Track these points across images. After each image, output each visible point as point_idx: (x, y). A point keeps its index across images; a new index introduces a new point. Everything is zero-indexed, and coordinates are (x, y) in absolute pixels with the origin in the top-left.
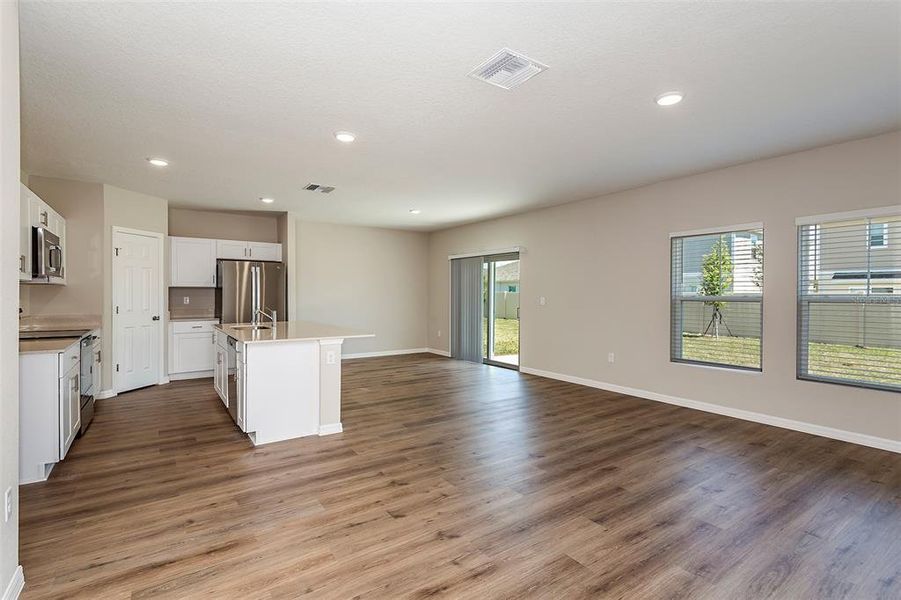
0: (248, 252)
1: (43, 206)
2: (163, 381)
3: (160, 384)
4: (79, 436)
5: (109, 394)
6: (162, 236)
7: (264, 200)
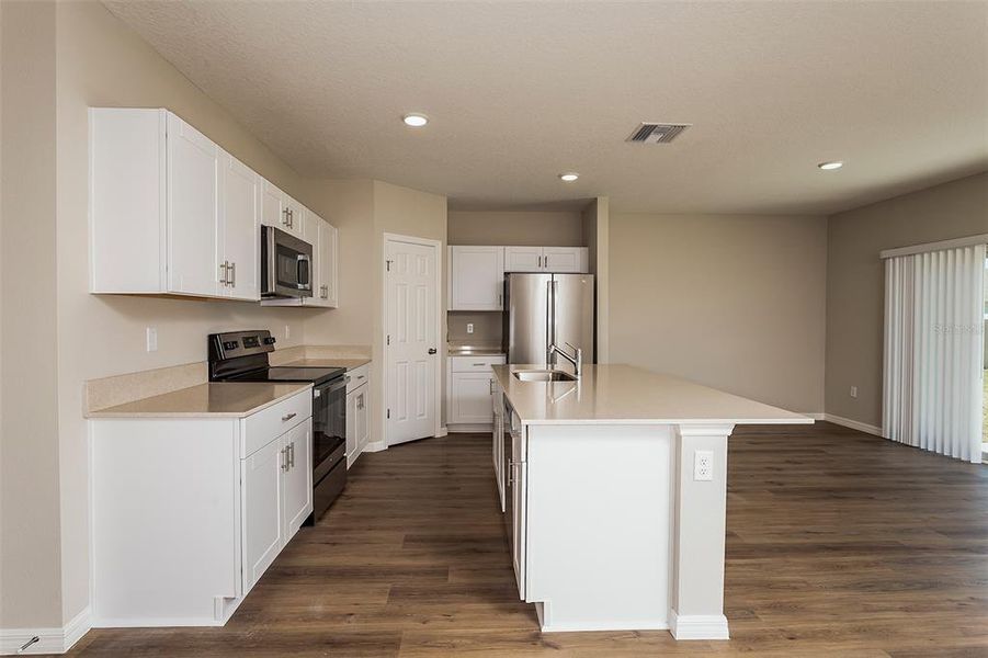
0: (543, 261)
1: (284, 200)
2: (440, 433)
3: (438, 436)
4: (309, 522)
5: (378, 446)
6: (439, 245)
7: (564, 178)
